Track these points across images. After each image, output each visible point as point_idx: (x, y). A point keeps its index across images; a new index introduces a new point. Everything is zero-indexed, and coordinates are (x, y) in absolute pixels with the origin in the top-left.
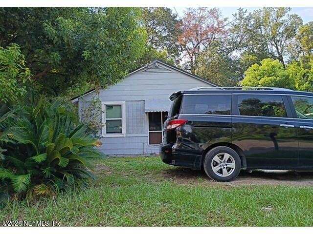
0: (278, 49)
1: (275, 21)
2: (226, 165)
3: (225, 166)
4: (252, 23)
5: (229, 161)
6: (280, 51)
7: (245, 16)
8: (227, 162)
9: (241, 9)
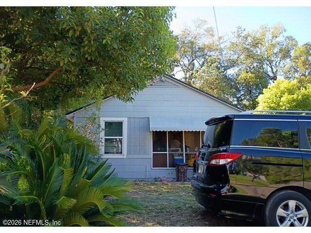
0: (272, 69)
1: (270, 41)
2: (296, 216)
3: (295, 218)
4: (250, 41)
5: (298, 208)
6: (275, 70)
7: (243, 35)
8: (296, 211)
9: (239, 28)
